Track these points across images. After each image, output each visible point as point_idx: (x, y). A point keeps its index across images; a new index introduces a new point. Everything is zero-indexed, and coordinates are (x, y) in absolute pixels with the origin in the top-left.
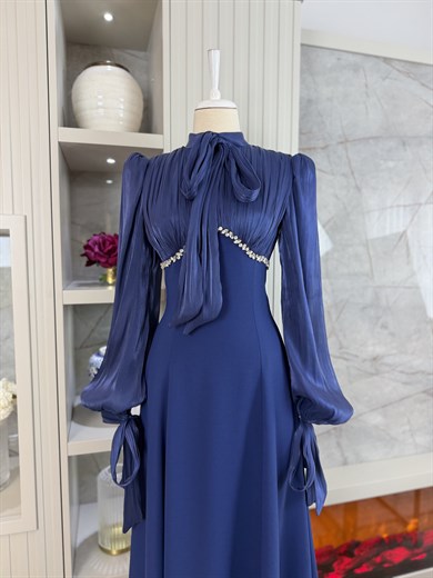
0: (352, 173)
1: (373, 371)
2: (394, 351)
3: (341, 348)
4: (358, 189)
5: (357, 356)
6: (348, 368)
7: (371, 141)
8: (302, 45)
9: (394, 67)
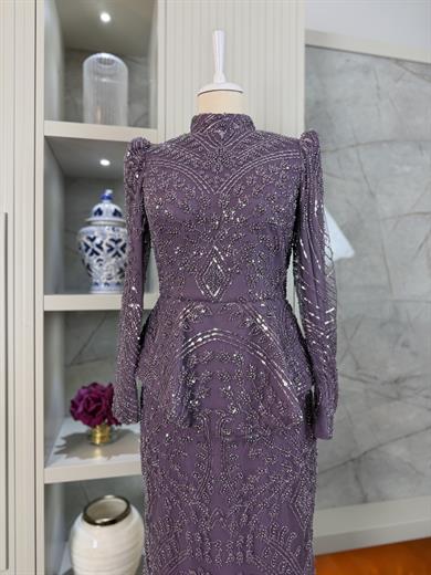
0: (365, 177)
1: (394, 395)
2: (418, 373)
3: (358, 368)
4: (372, 195)
5: (375, 378)
6: (366, 391)
7: (385, 145)
8: (307, 46)
9: (407, 69)
